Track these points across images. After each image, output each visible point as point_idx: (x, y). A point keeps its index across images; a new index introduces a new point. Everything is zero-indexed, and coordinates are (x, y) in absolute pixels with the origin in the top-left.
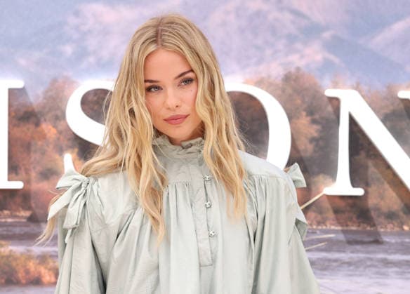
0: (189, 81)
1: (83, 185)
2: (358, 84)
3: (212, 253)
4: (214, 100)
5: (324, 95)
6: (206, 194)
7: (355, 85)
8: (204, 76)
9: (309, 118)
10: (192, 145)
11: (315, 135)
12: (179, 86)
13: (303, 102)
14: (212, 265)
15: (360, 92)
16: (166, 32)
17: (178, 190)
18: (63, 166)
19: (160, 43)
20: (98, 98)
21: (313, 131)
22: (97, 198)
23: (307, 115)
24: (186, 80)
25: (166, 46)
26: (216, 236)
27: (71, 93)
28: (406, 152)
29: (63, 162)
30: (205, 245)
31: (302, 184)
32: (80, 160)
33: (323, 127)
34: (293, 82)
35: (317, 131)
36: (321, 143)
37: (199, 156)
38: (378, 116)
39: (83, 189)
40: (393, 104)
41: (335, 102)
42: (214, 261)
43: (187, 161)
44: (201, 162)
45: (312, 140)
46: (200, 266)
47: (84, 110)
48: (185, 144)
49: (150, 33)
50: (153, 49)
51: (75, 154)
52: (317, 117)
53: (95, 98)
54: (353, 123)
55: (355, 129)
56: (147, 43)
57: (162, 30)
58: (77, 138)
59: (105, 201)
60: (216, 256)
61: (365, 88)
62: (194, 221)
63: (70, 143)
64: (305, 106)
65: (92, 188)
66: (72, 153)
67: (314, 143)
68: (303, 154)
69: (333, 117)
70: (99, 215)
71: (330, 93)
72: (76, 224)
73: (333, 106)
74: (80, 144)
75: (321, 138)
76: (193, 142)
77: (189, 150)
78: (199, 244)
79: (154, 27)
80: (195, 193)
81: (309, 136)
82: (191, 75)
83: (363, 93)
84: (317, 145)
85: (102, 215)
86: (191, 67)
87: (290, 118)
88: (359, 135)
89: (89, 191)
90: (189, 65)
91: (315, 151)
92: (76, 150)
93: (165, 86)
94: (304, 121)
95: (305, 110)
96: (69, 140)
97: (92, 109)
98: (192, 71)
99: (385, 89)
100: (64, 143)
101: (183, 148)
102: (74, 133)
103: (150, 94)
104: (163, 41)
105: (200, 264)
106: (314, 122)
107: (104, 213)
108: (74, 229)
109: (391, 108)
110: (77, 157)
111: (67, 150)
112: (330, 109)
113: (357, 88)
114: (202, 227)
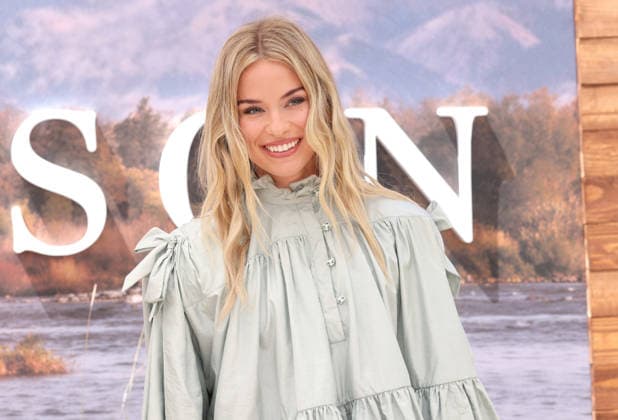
0: (300, 100)
1: (169, 246)
3: (343, 325)
4: (331, 125)
6: (328, 249)
7: (382, 103)
8: (317, 96)
10: (303, 186)
12: (286, 106)
14: (345, 340)
15: (389, 111)
16: (269, 37)
17: (290, 245)
18: (10, 222)
19: (261, 51)
20: (53, 132)
22: (190, 261)
24: (295, 100)
25: (269, 56)
26: (345, 302)
27: (17, 125)
28: (450, 185)
29: (10, 216)
30: (334, 316)
32: (32, 213)
37: (314, 199)
38: (413, 141)
39: (169, 251)
40: (431, 124)
41: (358, 125)
42: (347, 334)
43: (297, 208)
44: (316, 207)
46: (331, 343)
47: (34, 148)
48: (294, 185)
49: (248, 40)
50: (253, 60)
51: (25, 206)
53: (48, 132)
54: (381, 149)
55: (385, 159)
56: (245, 51)
57: (263, 37)
58: (27, 185)
59: (200, 265)
60: (348, 329)
61: (394, 105)
62: (316, 285)
63: (18, 192)
65: (181, 249)
66: (22, 204)
70: (194, 283)
72: (161, 297)
74: (31, 193)
76: (305, 181)
77: (300, 192)
78: (326, 315)
79: (252, 32)
80: (313, 248)
82: (301, 93)
83: (393, 112)
85: (197, 283)
86: (301, 83)
88: (388, 165)
89: (178, 253)
90: (299, 80)
92: (27, 201)
93: (268, 108)
96: (16, 187)
97: (45, 146)
98: (302, 88)
99: (420, 106)
100: (11, 192)
101: (292, 191)
102: (23, 179)
104: (265, 48)
105: (329, 340)
107: (200, 281)
108: (159, 303)
109: (429, 129)
110: (29, 211)
111: (14, 201)
113: (385, 105)
114: (327, 293)
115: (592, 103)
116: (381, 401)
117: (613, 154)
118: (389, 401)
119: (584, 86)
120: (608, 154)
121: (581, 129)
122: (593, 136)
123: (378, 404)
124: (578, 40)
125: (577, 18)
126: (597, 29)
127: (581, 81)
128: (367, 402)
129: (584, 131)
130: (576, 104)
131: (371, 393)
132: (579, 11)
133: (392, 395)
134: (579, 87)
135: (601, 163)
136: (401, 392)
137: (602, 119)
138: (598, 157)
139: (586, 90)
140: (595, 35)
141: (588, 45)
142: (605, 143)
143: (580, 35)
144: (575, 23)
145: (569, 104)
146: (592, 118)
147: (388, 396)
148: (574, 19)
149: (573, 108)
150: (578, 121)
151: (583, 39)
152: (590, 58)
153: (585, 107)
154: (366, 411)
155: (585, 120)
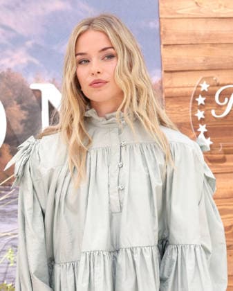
0: (111, 56)
2: (54, 80)
3: (120, 203)
5: (29, 89)
6: (121, 157)
7: (51, 80)
9: (19, 106)
10: (113, 117)
11: (24, 118)
12: (103, 59)
13: (14, 93)
14: (120, 212)
15: (56, 85)
17: (98, 153)
21: (23, 115)
23: (18, 104)
30: (115, 197)
31: (207, 148)
33: (30, 112)
34: (5, 79)
35: (25, 115)
36: (29, 124)
41: (38, 93)
42: (122, 209)
45: (22, 122)
46: (112, 213)
48: (108, 116)
52: (25, 104)
60: (123, 206)
61: (59, 82)
64: (15, 97)
67: (24, 124)
68: (16, 133)
69: (37, 104)
71: (34, 86)
73: (36, 96)
75: (29, 120)
76: (115, 114)
78: (111, 196)
81: (20, 119)
84: (25, 126)
86: (112, 44)
87: (5, 106)
91: (25, 130)
94: (15, 108)
95: (15, 100)
98: (113, 48)
101: (107, 119)
103: (80, 66)
105: (110, 211)
106: (23, 108)
112: (34, 98)
113: (53, 82)
114: (114, 182)
115: (170, 81)
116: (134, 251)
117: (182, 110)
118: (139, 253)
119: (165, 71)
120: (179, 110)
121: (164, 96)
122: (171, 100)
123: (132, 253)
124: (162, 46)
125: (162, 33)
126: (173, 39)
127: (163, 70)
128: (126, 251)
129: (166, 97)
130: (161, 82)
131: (129, 246)
132: (162, 29)
133: (141, 250)
134: (163, 72)
135: (175, 115)
136: (147, 249)
137: (175, 90)
138: (174, 112)
139: (167, 74)
140: (171, 43)
141: (168, 49)
142: (178, 104)
143: (163, 43)
144: (160, 36)
145: (157, 82)
146: (170, 90)
147: (139, 249)
148: (160, 34)
149: (159, 85)
150: (162, 92)
151: (165, 45)
152: (169, 56)
153: (166, 84)
154: (124, 256)
155: (166, 91)
